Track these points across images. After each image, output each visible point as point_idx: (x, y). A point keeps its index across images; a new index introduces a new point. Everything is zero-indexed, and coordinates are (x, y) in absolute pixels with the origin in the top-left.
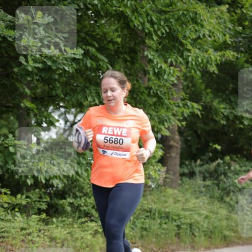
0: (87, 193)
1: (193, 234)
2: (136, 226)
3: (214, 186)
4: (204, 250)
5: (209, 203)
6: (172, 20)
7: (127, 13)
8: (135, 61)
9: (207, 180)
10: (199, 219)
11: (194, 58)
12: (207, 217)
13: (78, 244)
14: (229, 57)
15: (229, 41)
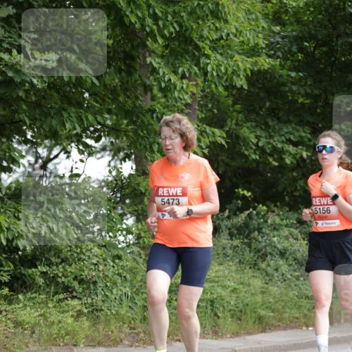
0: (66, 258)
1: (216, 315)
2: (136, 303)
3: (244, 246)
4: (231, 337)
5: (237, 271)
6: (183, 14)
7: (120, 3)
8: (132, 70)
9: (234, 238)
10: (223, 293)
11: (215, 67)
12: (234, 290)
13: (55, 330)
14: (263, 65)
15: (262, 43)
